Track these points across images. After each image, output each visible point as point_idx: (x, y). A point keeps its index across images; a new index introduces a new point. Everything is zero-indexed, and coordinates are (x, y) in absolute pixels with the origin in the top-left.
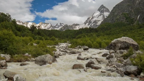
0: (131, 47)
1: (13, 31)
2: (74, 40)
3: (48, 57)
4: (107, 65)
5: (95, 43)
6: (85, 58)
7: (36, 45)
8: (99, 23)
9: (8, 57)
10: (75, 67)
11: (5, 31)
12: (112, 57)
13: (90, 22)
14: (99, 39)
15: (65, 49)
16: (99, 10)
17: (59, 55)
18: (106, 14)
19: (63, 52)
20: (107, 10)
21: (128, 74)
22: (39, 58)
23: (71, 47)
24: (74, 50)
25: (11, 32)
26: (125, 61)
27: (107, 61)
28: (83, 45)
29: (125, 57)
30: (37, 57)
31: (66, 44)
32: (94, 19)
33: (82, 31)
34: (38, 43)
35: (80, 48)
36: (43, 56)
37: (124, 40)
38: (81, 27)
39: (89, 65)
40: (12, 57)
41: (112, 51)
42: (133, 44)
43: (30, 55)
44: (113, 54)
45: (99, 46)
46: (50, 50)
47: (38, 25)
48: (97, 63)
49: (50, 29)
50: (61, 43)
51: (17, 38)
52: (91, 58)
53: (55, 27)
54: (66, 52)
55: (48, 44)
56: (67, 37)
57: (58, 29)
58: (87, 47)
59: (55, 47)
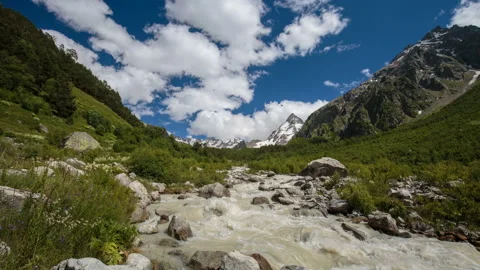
0: (336, 172)
1: (169, 150)
2: (255, 162)
3: (218, 187)
4: (303, 198)
5: (284, 166)
6: (269, 188)
8: (290, 138)
9: (162, 187)
10: (255, 202)
11: (161, 151)
12: (309, 186)
13: (276, 137)
14: (289, 161)
15: (241, 176)
16: (288, 120)
17: (233, 183)
18: (298, 126)
19: (239, 180)
20: (300, 121)
21: (332, 211)
22: (204, 188)
23: (250, 172)
24: (253, 176)
25: (167, 152)
26: (328, 192)
27: (302, 193)
28: (268, 169)
29: (329, 187)
30: (201, 186)
31: (242, 168)
32: (282, 133)
33: (264, 149)
34: (203, 167)
35: (262, 173)
36: (210, 185)
37: (326, 162)
38: (264, 143)
39: (276, 198)
40: (167, 187)
41: (309, 178)
42: (339, 169)
43: (192, 185)
44: (310, 183)
45: (291, 171)
46: (220, 177)
47: (204, 142)
48: (287, 195)
49: (220, 148)
50: (235, 166)
51: (175, 160)
52: (279, 188)
53: (227, 144)
54: (242, 179)
55: (218, 168)
56: (244, 158)
57: (231, 147)
58: (272, 173)
59: (227, 173)
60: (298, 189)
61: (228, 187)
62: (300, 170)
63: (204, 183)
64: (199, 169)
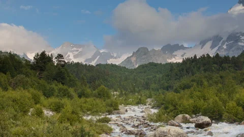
5: (232, 104)
7: (51, 113)
15: (137, 127)
23: (158, 118)
24: (165, 128)
35: (186, 121)
46: (92, 132)
47: (57, 51)
49: (93, 63)
50: (127, 104)
53: (108, 55)
55: (88, 110)
58: (206, 119)
64: (48, 113)
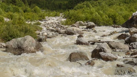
2: (72, 12)
3: (29, 41)
6: (89, 42)
7: (8, 20)
19: (53, 32)
22: (12, 43)
23: (66, 23)
24: (70, 28)
27: (127, 47)
28: (86, 19)
30: (9, 40)
31: (58, 18)
34: (11, 17)
35: (81, 25)
36: (19, 39)
39: (96, 54)
45: (114, 22)
46: (31, 30)
52: (99, 42)
54: (57, 31)
55: (29, 19)
58: (93, 24)
59: (40, 24)
60: (121, 43)
61: (40, 40)
62: (123, 21)
63: (13, 37)
